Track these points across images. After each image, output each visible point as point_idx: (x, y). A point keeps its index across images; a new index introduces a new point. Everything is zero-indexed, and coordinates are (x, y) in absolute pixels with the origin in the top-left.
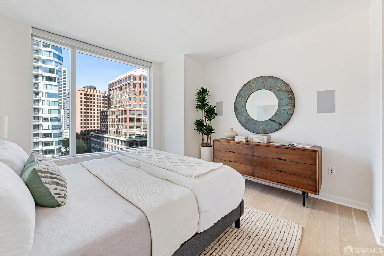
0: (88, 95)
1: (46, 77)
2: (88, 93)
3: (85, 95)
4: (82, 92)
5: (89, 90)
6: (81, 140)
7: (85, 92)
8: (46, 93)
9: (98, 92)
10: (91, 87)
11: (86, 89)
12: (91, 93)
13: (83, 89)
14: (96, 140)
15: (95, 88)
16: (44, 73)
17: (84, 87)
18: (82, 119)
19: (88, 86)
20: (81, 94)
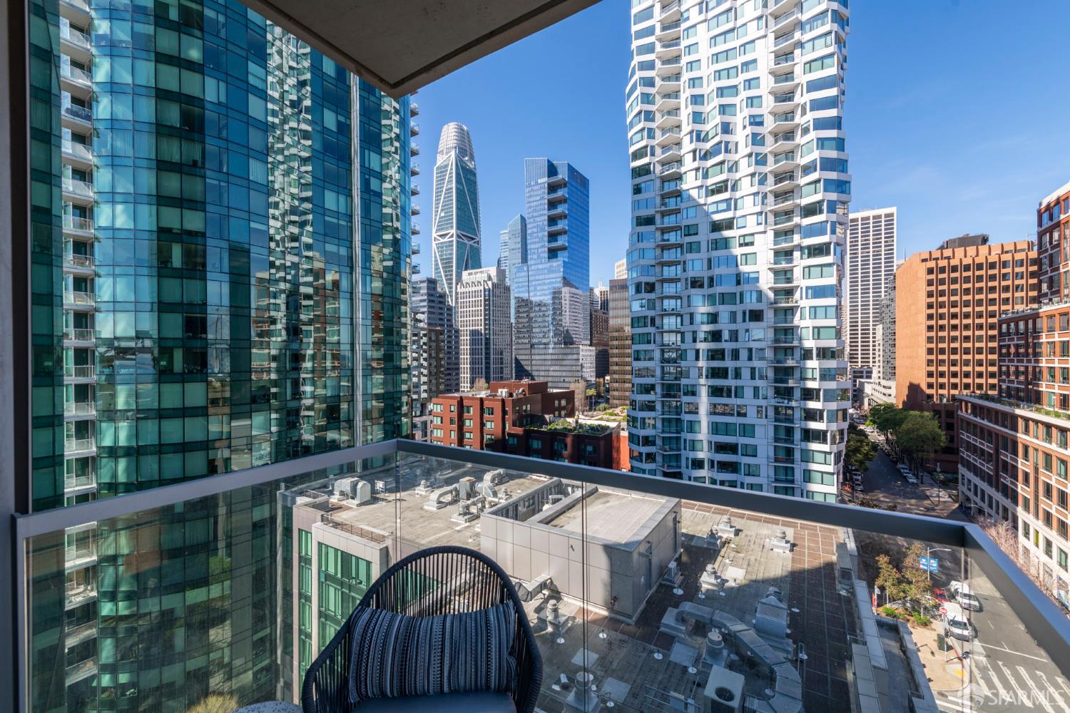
0: (954, 269)
1: (809, 247)
2: (954, 262)
3: (942, 270)
4: (932, 264)
5: (959, 252)
6: (926, 414)
7: (943, 263)
8: (807, 288)
9: (996, 251)
10: (965, 242)
11: (948, 253)
12: (967, 261)
13: (937, 254)
14: (978, 420)
15: (985, 240)
16: (804, 240)
17: (942, 248)
18: (933, 349)
19: (953, 241)
20: (930, 271)
